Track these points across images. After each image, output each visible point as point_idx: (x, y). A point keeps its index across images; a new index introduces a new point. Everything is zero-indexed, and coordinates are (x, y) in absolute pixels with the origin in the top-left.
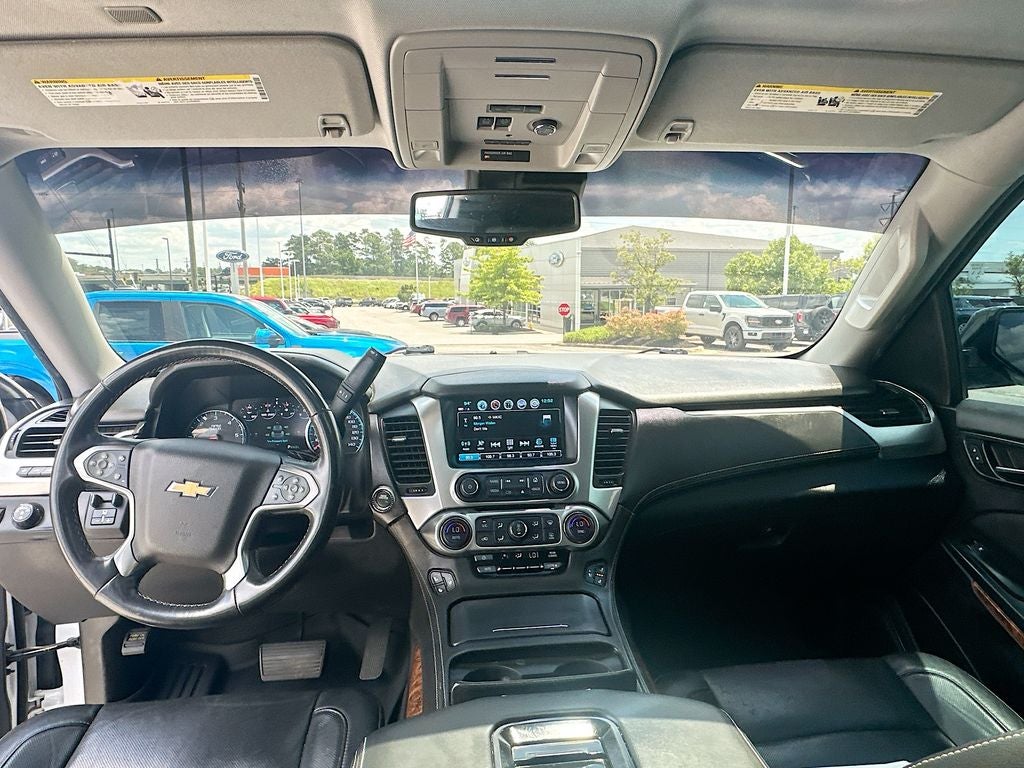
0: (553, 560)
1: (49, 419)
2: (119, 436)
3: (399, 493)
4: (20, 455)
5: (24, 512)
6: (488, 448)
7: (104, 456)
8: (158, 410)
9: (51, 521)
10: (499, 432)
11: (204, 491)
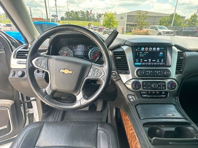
0: (163, 94)
1: (24, 48)
2: (42, 54)
3: (118, 73)
4: (17, 58)
5: (20, 73)
6: (143, 62)
7: (40, 60)
8: (51, 47)
9: (27, 75)
10: (147, 57)
11: (71, 72)
